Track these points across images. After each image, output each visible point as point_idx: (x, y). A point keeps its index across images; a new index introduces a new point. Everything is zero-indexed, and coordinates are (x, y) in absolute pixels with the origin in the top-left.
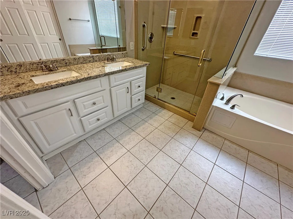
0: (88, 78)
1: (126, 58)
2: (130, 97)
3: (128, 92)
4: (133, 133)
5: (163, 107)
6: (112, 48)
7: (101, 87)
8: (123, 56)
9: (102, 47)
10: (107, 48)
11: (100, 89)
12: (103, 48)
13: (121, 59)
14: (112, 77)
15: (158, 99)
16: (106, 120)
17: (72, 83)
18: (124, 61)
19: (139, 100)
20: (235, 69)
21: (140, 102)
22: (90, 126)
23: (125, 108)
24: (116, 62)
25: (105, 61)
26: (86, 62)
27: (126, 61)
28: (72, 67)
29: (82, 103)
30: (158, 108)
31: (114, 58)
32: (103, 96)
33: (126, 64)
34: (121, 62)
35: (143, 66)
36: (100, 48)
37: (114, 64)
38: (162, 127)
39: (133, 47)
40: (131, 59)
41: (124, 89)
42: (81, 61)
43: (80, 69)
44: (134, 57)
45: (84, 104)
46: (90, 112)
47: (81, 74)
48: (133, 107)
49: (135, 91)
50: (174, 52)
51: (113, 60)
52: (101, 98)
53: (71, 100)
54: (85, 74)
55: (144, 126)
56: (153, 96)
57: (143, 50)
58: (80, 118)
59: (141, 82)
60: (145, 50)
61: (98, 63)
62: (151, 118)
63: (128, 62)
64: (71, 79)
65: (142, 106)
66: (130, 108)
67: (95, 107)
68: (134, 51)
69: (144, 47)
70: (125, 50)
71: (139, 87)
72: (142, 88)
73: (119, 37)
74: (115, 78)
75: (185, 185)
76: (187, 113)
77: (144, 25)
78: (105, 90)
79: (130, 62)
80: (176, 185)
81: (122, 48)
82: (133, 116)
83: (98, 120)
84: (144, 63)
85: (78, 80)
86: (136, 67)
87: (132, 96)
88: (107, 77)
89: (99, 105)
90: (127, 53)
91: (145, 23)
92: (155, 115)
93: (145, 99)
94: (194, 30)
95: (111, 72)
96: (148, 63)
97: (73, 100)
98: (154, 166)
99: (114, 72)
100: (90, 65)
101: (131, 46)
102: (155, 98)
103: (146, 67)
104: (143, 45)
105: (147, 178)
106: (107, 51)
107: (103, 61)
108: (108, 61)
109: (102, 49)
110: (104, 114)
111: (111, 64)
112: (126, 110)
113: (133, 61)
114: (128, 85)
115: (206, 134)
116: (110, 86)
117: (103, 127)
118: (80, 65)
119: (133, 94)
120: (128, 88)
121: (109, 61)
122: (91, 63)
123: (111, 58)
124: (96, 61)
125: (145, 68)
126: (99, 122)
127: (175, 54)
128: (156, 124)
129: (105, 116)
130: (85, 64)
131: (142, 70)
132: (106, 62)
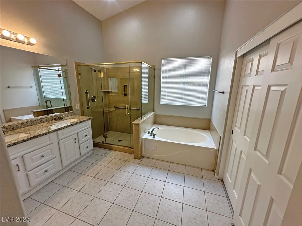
0: (38, 135)
1: (72, 116)
2: (78, 145)
3: (76, 142)
4: (83, 176)
5: (111, 149)
6: (58, 108)
7: (50, 141)
8: (70, 115)
9: (47, 108)
10: (54, 109)
11: (49, 142)
12: (49, 109)
13: (67, 118)
14: (59, 132)
15: (106, 143)
16: (54, 170)
17: (24, 141)
18: (71, 118)
19: (88, 147)
20: (153, 113)
21: (88, 149)
22: (37, 180)
23: (74, 156)
24: (64, 120)
25: (52, 121)
26: (34, 124)
27: (72, 118)
28: (19, 130)
29: (30, 157)
30: (106, 151)
31: (61, 118)
32: (51, 149)
33: (73, 120)
34: (68, 120)
35: (88, 120)
36: (45, 109)
37: (62, 122)
38: (110, 164)
39: (79, 107)
40: (77, 116)
41: (72, 140)
42: (29, 124)
43: (28, 130)
44: (80, 114)
45: (32, 158)
46: (38, 165)
47: (31, 134)
48: (82, 154)
49: (82, 140)
50: (115, 106)
51: (60, 119)
52: (50, 150)
53: (20, 156)
54: (34, 133)
55: (93, 168)
56: (102, 142)
57: (88, 108)
58: (26, 172)
59: (87, 132)
60: (90, 108)
61: (46, 123)
62: (100, 160)
63: (74, 119)
64: (22, 138)
65: (91, 152)
66: (79, 156)
67: (43, 160)
68: (80, 110)
69: (88, 106)
70: (72, 110)
71: (86, 136)
72: (89, 137)
73: (65, 98)
74: (63, 132)
75: (126, 198)
76: (130, 149)
77: (86, 92)
78: (53, 143)
79: (76, 119)
80: (120, 200)
81: (70, 107)
82: (83, 162)
83: (46, 171)
84: (88, 118)
85: (29, 138)
86: (81, 122)
87: (80, 145)
88: (55, 132)
89: (47, 157)
90: (73, 112)
91: (87, 90)
92: (104, 157)
93: (94, 146)
94: (125, 92)
95: (59, 128)
96: (91, 117)
97: (21, 156)
98: (102, 194)
99: (61, 128)
100: (38, 126)
101: (77, 107)
102: (104, 143)
103: (90, 120)
104: (87, 104)
105: (96, 205)
106: (53, 112)
107: (50, 122)
108: (55, 121)
109: (47, 110)
110: (52, 165)
111: (58, 123)
112: (75, 158)
113: (79, 117)
114: (75, 136)
115: (144, 160)
116: (58, 140)
117: (51, 180)
118: (28, 127)
119: (80, 143)
120: (75, 138)
121: (57, 121)
122: (39, 124)
123: (58, 118)
124: (44, 122)
125: (90, 122)
126: (47, 173)
127: (116, 108)
128: (104, 164)
129: (54, 167)
130: (33, 126)
131: (86, 123)
132: (54, 121)
